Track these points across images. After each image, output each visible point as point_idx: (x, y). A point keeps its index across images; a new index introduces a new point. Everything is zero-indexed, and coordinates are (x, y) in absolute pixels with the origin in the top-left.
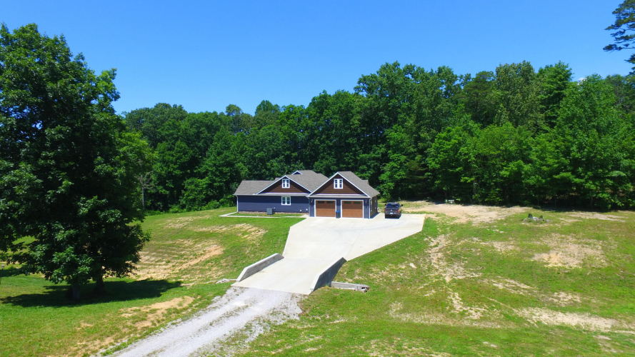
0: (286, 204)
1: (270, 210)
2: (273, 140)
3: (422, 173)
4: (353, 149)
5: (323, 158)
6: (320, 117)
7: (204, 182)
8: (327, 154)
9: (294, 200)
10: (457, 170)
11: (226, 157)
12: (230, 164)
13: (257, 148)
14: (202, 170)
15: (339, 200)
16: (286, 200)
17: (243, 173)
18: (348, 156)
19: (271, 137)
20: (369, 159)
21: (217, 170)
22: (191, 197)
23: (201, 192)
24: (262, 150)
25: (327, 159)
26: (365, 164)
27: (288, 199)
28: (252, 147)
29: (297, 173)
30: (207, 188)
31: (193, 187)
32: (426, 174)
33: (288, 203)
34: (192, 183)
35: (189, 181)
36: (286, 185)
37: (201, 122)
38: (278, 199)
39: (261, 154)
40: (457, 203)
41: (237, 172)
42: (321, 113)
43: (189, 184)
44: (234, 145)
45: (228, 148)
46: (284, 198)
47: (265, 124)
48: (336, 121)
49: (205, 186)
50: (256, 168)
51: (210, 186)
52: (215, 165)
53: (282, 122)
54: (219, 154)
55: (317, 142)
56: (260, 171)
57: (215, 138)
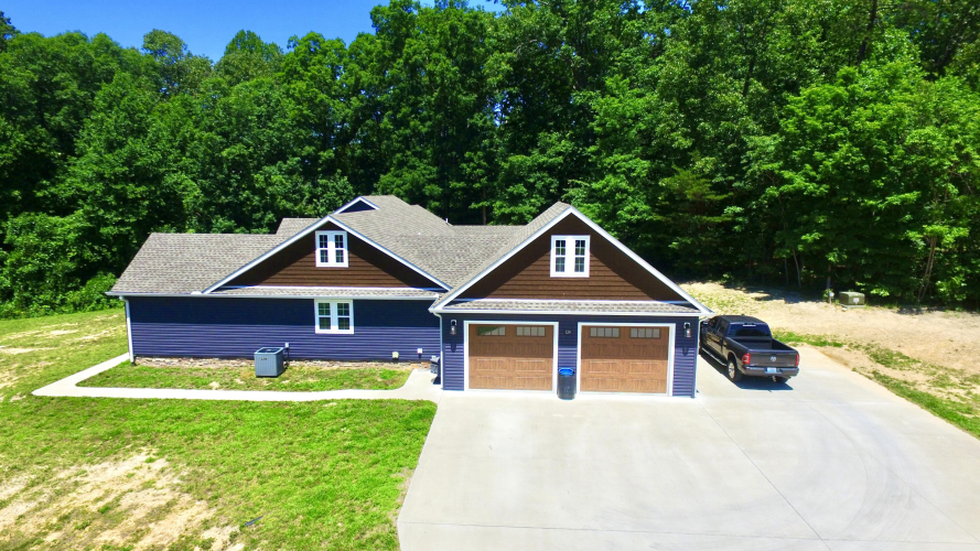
0: (334, 329)
1: (266, 360)
7: (69, 225)
9: (368, 313)
11: (134, 156)
12: (141, 176)
14: (64, 190)
15: (568, 323)
16: (334, 316)
17: (187, 200)
21: (108, 192)
22: (28, 269)
23: (61, 251)
27: (343, 309)
29: (361, 207)
30: (79, 241)
31: (32, 238)
34: (31, 227)
35: (20, 220)
36: (332, 257)
37: (56, 56)
38: (300, 312)
41: (173, 198)
43: (20, 231)
44: (157, 124)
45: (140, 132)
46: (325, 308)
47: (247, 77)
49: (72, 236)
50: (223, 186)
51: (89, 235)
52: (100, 177)
54: (111, 146)
57: (99, 102)
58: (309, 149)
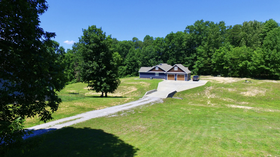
0: (157, 75)
1: (151, 78)
2: (151, 52)
3: (210, 65)
4: (183, 55)
5: (171, 59)
6: (170, 42)
7: (125, 67)
8: (173, 57)
9: (160, 74)
10: (223, 64)
11: (133, 58)
12: (135, 61)
13: (145, 55)
14: (124, 63)
15: (176, 74)
16: (157, 74)
17: (139, 64)
18: (181, 58)
19: (150, 50)
20: (189, 59)
21: (130, 63)
22: (121, 73)
23: (124, 71)
24: (147, 56)
25: (172, 59)
26: (187, 61)
27: (158, 74)
28: (143, 54)
29: (161, 65)
30: (126, 70)
31: (121, 69)
32: (211, 65)
33: (158, 75)
34: (121, 68)
35: (120, 67)
36: (157, 69)
37: (124, 45)
38: (154, 74)
39: (147, 57)
40: (222, 76)
41: (137, 64)
42: (170, 41)
43: (120, 68)
44: (136, 54)
45: (134, 55)
46: (156, 74)
47: (148, 45)
48: (176, 44)
49: (125, 69)
50: (144, 62)
51: (127, 69)
52: (129, 61)
53: (155, 44)
54: (131, 57)
55: (168, 52)
56: (146, 63)
57: (129, 51)
58: (157, 56)
